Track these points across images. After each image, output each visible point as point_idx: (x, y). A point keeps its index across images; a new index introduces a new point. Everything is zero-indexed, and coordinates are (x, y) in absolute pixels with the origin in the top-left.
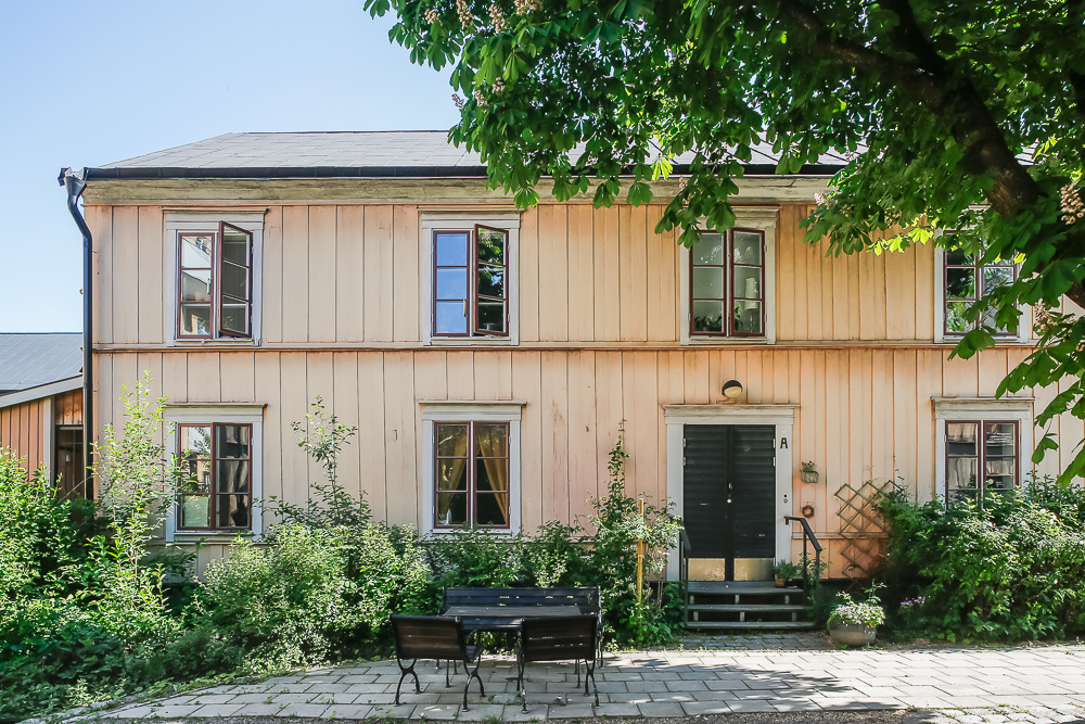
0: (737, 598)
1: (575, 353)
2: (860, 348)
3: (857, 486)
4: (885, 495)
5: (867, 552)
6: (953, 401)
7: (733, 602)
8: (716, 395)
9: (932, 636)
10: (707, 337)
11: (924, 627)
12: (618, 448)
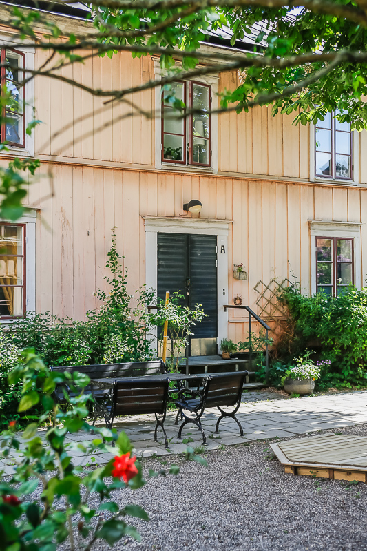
0: (206, 368)
1: (78, 168)
2: (268, 181)
3: (267, 282)
4: (284, 289)
5: (273, 331)
6: (320, 222)
7: (203, 372)
8: (180, 211)
9: (337, 386)
10: (173, 164)
11: (332, 379)
12: (113, 250)
